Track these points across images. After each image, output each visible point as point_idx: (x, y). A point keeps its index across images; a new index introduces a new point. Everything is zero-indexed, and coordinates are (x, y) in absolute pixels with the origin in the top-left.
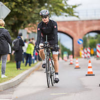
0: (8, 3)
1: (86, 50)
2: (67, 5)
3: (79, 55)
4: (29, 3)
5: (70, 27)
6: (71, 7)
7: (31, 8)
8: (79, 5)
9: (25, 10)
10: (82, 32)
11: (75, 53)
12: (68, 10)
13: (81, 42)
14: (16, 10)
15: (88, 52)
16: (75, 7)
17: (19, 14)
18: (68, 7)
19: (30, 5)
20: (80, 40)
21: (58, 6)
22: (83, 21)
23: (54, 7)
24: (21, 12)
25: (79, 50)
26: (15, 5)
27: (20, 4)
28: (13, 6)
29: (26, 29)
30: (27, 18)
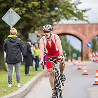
0: (19, 8)
1: (95, 53)
2: (77, 9)
3: (87, 58)
4: (39, 9)
5: (80, 30)
6: (81, 11)
7: (41, 14)
8: (88, 9)
9: (35, 16)
10: (91, 35)
11: (84, 55)
12: (77, 14)
13: (90, 45)
14: (27, 16)
15: (96, 55)
16: (85, 11)
17: (29, 19)
18: (78, 11)
19: (40, 10)
20: (89, 43)
21: (68, 10)
22: (92, 24)
23: (63, 11)
24: (31, 18)
25: (88, 53)
26: (26, 11)
27: (31, 10)
28: (23, 12)
29: (36, 32)
30: (37, 23)
